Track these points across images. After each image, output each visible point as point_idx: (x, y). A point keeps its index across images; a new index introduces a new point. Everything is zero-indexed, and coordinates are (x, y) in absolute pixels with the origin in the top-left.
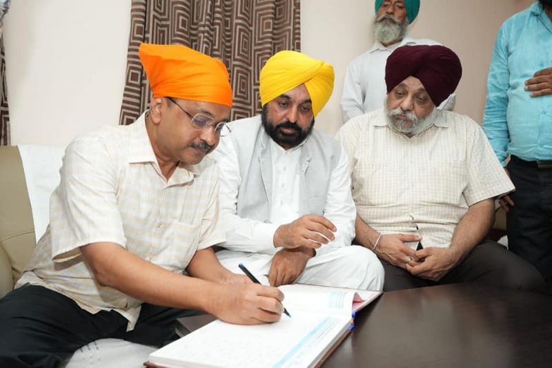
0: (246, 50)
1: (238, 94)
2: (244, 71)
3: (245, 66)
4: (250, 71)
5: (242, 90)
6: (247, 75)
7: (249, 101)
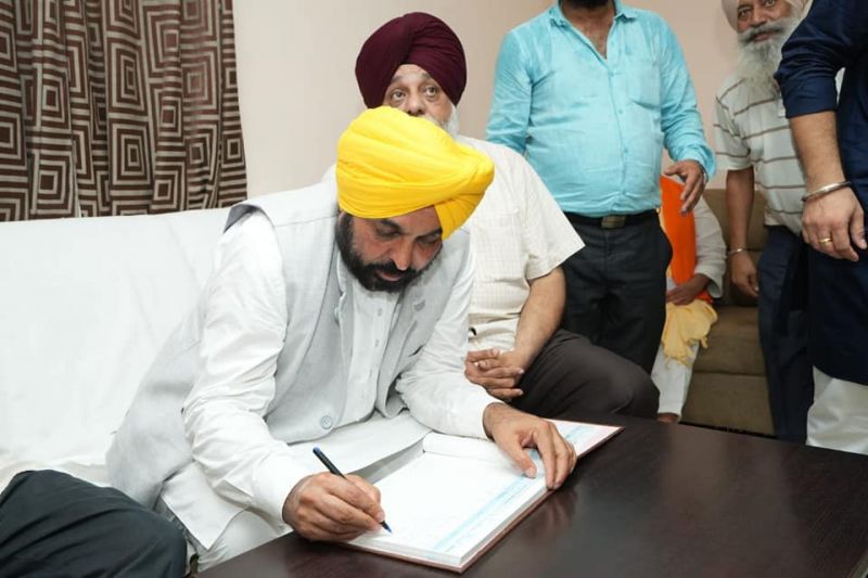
0: (128, 8)
1: (123, 95)
2: (129, 49)
3: (130, 39)
4: (138, 48)
5: (130, 87)
6: (134, 56)
7: (142, 108)
